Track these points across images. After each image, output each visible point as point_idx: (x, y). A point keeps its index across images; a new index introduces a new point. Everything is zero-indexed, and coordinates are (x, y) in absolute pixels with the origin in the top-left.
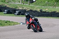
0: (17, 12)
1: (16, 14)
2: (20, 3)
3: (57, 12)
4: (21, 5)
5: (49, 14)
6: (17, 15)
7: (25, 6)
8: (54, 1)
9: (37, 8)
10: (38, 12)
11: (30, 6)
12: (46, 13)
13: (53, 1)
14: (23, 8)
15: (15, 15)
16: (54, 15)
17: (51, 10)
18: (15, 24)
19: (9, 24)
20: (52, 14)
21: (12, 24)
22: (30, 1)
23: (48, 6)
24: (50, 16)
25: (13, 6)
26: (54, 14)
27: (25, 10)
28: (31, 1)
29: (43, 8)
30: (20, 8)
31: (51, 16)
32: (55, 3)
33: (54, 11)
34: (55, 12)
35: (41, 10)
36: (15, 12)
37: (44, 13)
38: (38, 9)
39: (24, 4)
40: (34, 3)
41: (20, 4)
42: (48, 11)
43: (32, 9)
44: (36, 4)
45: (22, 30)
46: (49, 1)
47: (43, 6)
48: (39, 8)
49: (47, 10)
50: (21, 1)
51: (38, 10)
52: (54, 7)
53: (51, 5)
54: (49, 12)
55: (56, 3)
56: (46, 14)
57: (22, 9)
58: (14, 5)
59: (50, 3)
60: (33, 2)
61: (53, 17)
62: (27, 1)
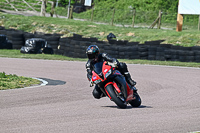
0: (30, 43)
1: (26, 49)
2: (39, 11)
3: (166, 42)
4: (44, 18)
5: (137, 50)
6: (30, 52)
7: (58, 21)
8: (157, 6)
9: (98, 30)
10: (102, 42)
11: (72, 23)
12: (128, 48)
13: (152, 5)
14: (50, 28)
15: (24, 52)
16: (155, 55)
17: (147, 37)
18: (22, 82)
19: (4, 85)
20: (147, 50)
21: (13, 83)
22: (74, 5)
23: (136, 23)
24: (141, 57)
25: (15, 23)
26: (155, 50)
27: (55, 34)
28: (78, 4)
29: (119, 29)
30: (41, 31)
31: (146, 57)
32: (158, 13)
33: (154, 39)
34: (157, 43)
35: (111, 38)
36: (24, 44)
37: (120, 47)
38: (101, 33)
39: (54, 16)
40: (88, 11)
41: (41, 14)
42: (135, 40)
43: (80, 33)
44: (94, 14)
45: (46, 106)
46: (138, 6)
47: (119, 21)
48: (105, 29)
49: (132, 37)
50: (43, 7)
51: (102, 36)
52: (156, 27)
53: (145, 21)
54: (137, 43)
55: (160, 13)
56: (129, 50)
57: (47, 32)
58: (21, 18)
59: (142, 13)
60: (84, 8)
61: (151, 59)
62: (65, 6)
